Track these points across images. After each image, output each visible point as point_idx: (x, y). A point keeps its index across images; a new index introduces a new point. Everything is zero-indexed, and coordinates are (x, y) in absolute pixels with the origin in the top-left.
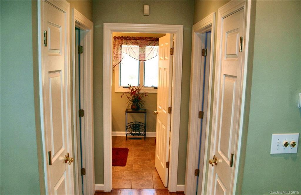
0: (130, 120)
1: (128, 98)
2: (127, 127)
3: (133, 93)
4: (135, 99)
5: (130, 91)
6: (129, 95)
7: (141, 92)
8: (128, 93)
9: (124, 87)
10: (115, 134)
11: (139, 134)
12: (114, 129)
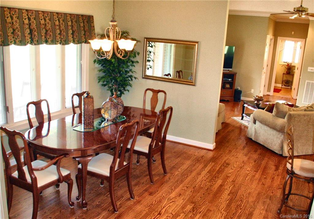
0: (285, 79)
1: (285, 67)
2: (282, 82)
3: (288, 65)
4: (289, 68)
5: (286, 64)
6: (286, 66)
7: (292, 65)
8: (285, 65)
9: (284, 62)
10: (276, 85)
11: (288, 86)
12: (276, 82)
